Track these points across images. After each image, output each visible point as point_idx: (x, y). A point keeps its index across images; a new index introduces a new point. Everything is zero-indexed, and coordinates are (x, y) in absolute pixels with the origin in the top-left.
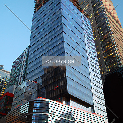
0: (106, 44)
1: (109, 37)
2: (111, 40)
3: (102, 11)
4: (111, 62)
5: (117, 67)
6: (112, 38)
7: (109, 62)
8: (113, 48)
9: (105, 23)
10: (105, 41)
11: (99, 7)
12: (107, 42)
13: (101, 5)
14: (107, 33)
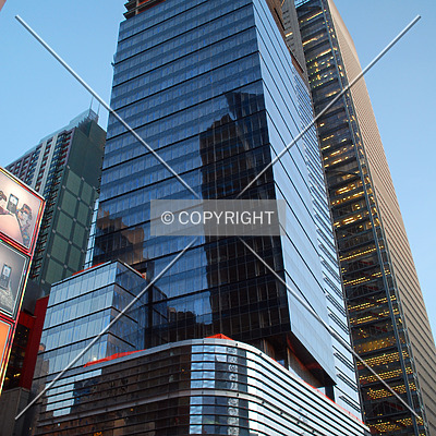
0: (339, 180)
1: (354, 159)
2: (357, 169)
3: (333, 67)
4: (352, 244)
5: (371, 263)
6: (364, 166)
7: (347, 245)
8: (363, 198)
9: (344, 109)
10: (337, 169)
11: (323, 51)
12: (345, 174)
13: (330, 47)
14: (344, 145)
